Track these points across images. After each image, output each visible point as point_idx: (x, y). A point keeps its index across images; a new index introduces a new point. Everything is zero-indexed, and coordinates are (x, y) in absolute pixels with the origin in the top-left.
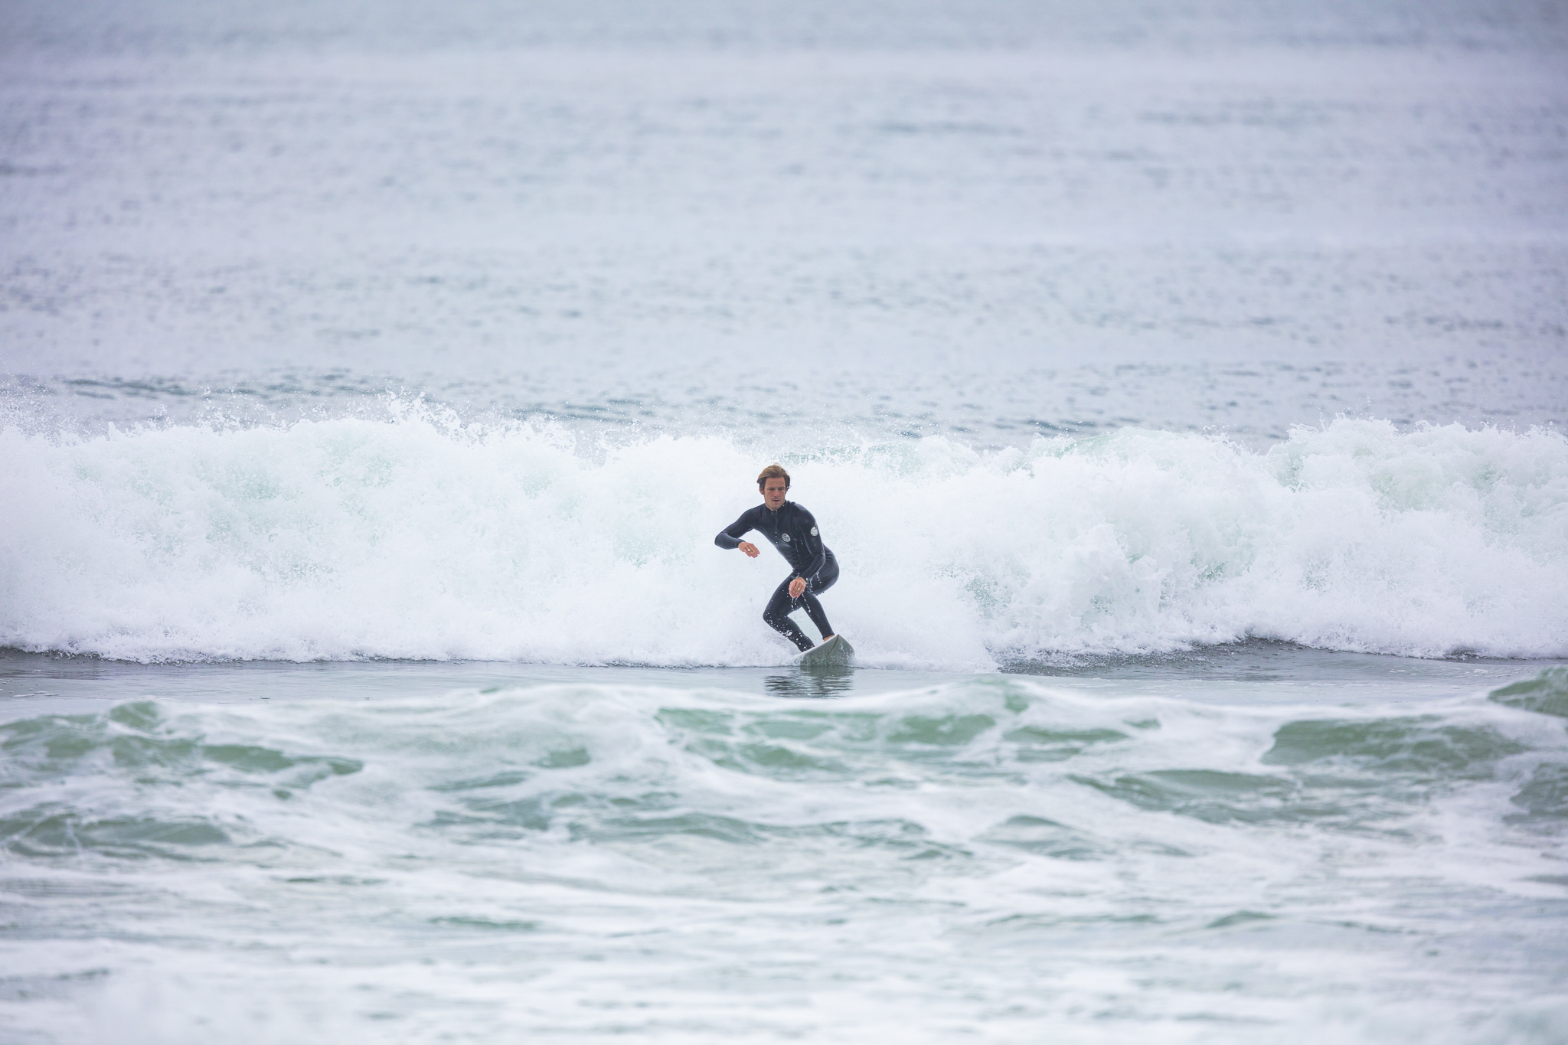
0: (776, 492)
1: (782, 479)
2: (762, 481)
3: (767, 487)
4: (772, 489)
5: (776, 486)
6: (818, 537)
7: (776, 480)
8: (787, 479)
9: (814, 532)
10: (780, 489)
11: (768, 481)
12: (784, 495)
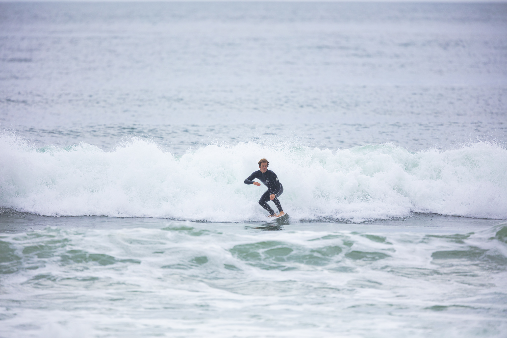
0: (265, 167)
1: (267, 163)
2: (260, 164)
3: (261, 165)
4: (263, 166)
5: (265, 165)
6: (278, 181)
7: (265, 163)
8: (268, 163)
9: (277, 179)
10: (266, 166)
11: (262, 163)
12: (267, 168)
